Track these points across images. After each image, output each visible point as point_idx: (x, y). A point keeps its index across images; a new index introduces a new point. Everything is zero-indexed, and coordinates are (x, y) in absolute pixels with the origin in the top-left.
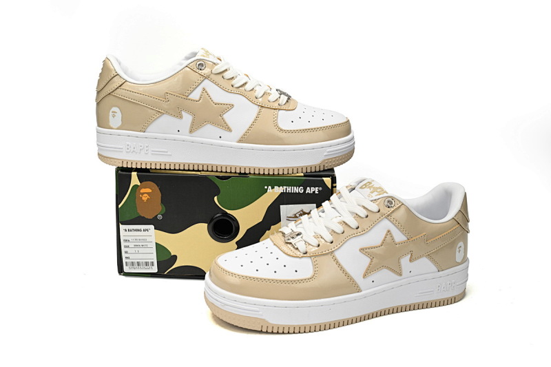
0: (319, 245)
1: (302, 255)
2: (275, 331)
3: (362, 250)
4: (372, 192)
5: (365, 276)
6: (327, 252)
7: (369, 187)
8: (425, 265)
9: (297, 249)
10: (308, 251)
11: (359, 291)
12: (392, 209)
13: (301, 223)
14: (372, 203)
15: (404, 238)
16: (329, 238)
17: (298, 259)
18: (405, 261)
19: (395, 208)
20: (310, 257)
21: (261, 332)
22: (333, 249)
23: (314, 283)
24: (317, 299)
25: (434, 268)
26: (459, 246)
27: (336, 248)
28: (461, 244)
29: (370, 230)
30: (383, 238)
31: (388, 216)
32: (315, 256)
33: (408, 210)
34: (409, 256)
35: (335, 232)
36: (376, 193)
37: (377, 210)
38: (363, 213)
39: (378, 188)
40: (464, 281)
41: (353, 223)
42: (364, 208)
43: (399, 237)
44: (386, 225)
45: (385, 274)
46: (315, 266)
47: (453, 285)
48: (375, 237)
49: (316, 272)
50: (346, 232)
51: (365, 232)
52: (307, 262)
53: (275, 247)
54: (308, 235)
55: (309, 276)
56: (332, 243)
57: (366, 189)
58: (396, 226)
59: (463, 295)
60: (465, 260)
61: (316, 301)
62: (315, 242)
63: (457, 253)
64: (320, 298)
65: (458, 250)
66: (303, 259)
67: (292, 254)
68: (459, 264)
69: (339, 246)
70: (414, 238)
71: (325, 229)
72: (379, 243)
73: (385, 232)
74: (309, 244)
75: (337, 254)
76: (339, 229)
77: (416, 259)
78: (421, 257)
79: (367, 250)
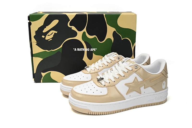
0: (110, 83)
1: (103, 86)
2: (93, 114)
3: (126, 84)
4: (130, 63)
5: (127, 94)
6: (113, 85)
7: (129, 61)
8: (150, 90)
9: (102, 84)
10: (106, 85)
11: (125, 99)
12: (137, 69)
13: (104, 75)
14: (129, 67)
15: (142, 80)
16: (113, 80)
17: (102, 88)
18: (142, 88)
19: (138, 69)
20: (106, 87)
21: (88, 114)
22: (115, 84)
23: (108, 96)
24: (109, 102)
25: (154, 91)
26: (163, 83)
27: (116, 84)
28: (164, 82)
29: (129, 77)
30: (134, 80)
31: (135, 72)
32: (108, 87)
33: (143, 69)
34: (144, 86)
35: (116, 78)
36: (131, 63)
37: (131, 70)
38: (126, 71)
39: (132, 62)
40: (166, 95)
41: (122, 74)
42: (127, 69)
43: (140, 79)
44: (135, 75)
45: (134, 93)
46: (108, 90)
47: (161, 97)
48: (130, 79)
49: (109, 93)
50: (120, 78)
51: (127, 77)
52: (105, 89)
53: (94, 83)
54: (106, 79)
55: (106, 94)
56: (114, 82)
57: (128, 62)
58: (138, 75)
59: (166, 101)
60: (166, 88)
61: (108, 103)
62: (108, 81)
63: (163, 85)
64: (110, 102)
65: (163, 84)
66: (104, 88)
67: (100, 86)
68: (164, 89)
69: (117, 83)
70: (145, 80)
71: (112, 77)
72: (132, 82)
73: (135, 78)
74: (106, 82)
75: (116, 86)
76: (117, 77)
77: (146, 88)
78: (148, 87)
79: (128, 84)
